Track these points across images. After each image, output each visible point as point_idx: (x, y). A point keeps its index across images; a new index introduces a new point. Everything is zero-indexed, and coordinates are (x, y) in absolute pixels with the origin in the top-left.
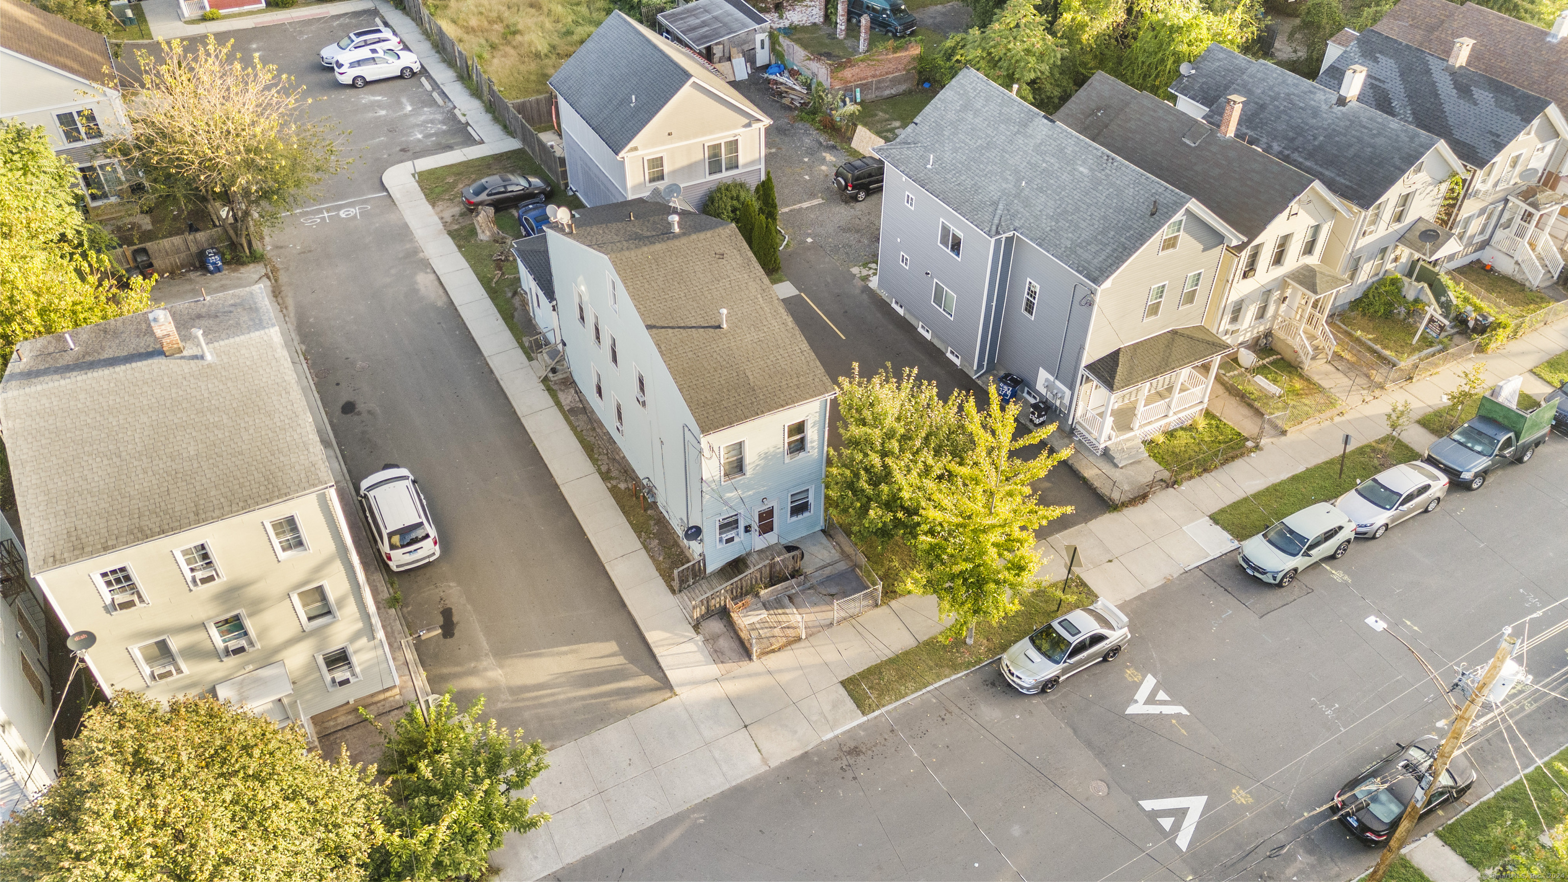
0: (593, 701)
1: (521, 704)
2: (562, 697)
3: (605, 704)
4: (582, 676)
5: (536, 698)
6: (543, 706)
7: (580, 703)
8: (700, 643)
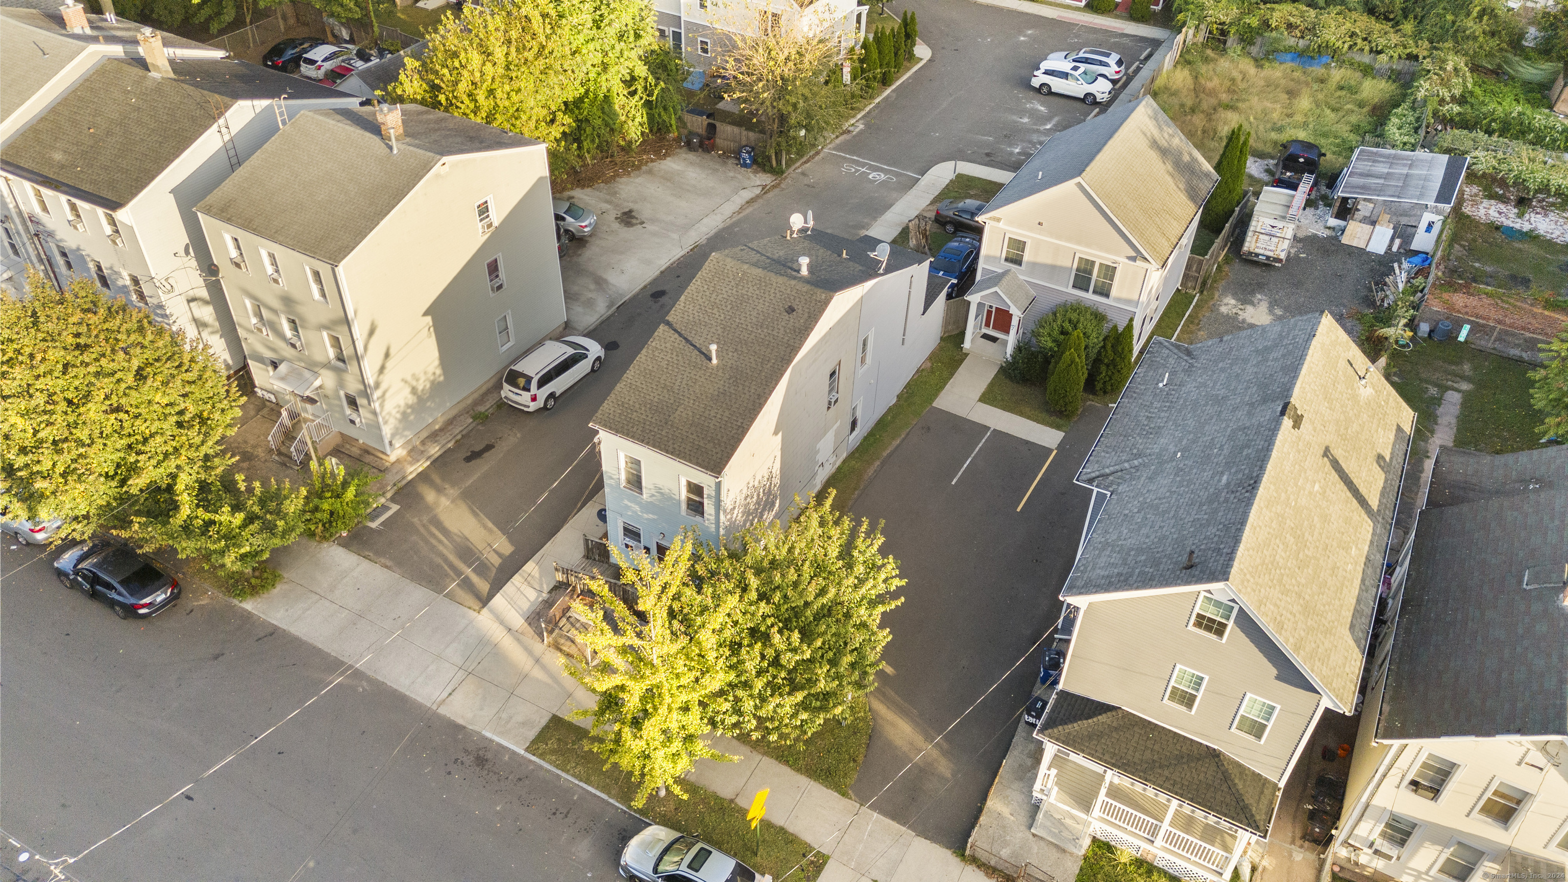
0: (446, 567)
1: (422, 530)
2: (441, 548)
3: (447, 575)
4: (468, 548)
5: (433, 535)
6: (427, 542)
7: (439, 561)
8: (540, 599)
